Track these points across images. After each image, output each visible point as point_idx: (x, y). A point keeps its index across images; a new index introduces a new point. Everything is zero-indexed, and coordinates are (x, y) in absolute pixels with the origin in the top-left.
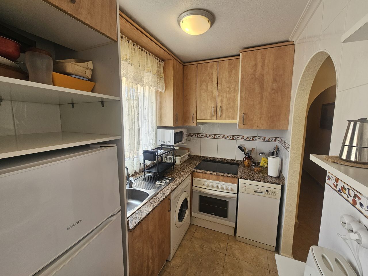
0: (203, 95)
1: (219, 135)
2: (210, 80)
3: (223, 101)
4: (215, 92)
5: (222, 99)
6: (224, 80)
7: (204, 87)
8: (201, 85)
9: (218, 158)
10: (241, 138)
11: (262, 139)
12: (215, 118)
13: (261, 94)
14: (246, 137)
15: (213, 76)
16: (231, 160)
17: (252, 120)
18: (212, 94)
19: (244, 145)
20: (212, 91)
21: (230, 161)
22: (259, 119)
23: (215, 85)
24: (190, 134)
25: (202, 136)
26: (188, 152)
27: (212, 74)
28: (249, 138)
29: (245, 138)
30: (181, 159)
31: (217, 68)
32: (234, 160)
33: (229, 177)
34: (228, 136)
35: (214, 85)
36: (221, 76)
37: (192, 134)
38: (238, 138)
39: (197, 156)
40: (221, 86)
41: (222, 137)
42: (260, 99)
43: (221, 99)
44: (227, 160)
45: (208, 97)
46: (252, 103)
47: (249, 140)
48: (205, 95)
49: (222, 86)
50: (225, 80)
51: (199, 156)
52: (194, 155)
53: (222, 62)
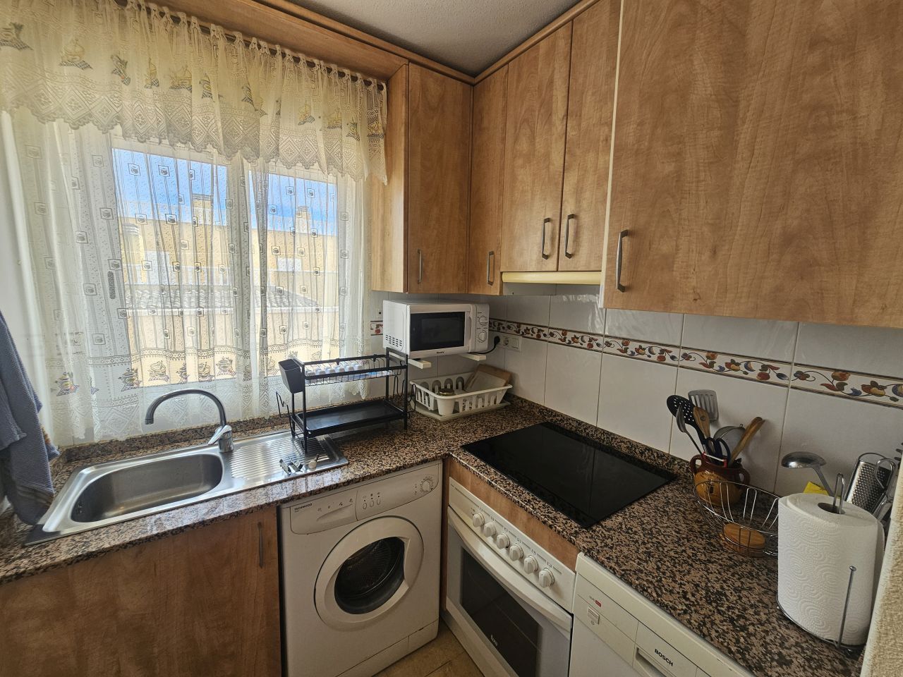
0: (520, 178)
1: (609, 340)
2: (542, 111)
3: (582, 188)
4: (557, 159)
5: (578, 182)
6: (590, 93)
7: (524, 146)
8: (516, 140)
9: (597, 429)
10: (698, 360)
11: (819, 380)
12: (551, 263)
13: (729, 99)
14: (728, 359)
15: (552, 90)
16: (649, 449)
17: (667, 262)
18: (548, 167)
19: (713, 394)
20: (547, 156)
21: (642, 453)
22: (706, 256)
23: (559, 127)
24: (519, 325)
25: (552, 335)
26: (505, 385)
27: (551, 82)
28: (742, 367)
29: (720, 361)
30: (456, 404)
31: (568, 49)
32: (661, 455)
33: (545, 522)
34: (644, 345)
35: (554, 129)
36: (581, 80)
37: (523, 328)
38: (686, 357)
39: (532, 405)
40: (580, 125)
41: (617, 345)
42: (716, 133)
43: (575, 181)
44: (632, 445)
45: (533, 182)
46: (669, 168)
47: (740, 373)
48: (524, 175)
49: (584, 124)
50: (593, 94)
51: (538, 406)
52: (526, 401)
53: (584, 15)
